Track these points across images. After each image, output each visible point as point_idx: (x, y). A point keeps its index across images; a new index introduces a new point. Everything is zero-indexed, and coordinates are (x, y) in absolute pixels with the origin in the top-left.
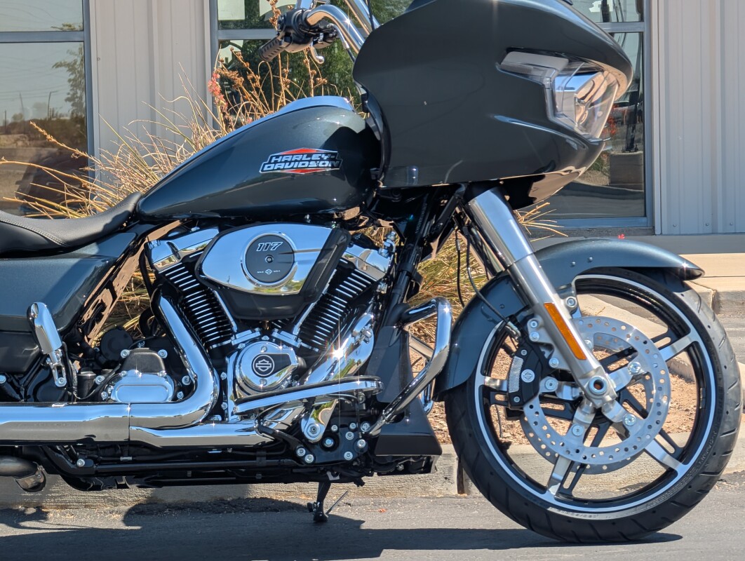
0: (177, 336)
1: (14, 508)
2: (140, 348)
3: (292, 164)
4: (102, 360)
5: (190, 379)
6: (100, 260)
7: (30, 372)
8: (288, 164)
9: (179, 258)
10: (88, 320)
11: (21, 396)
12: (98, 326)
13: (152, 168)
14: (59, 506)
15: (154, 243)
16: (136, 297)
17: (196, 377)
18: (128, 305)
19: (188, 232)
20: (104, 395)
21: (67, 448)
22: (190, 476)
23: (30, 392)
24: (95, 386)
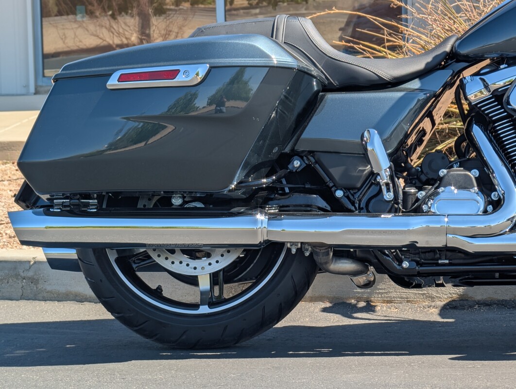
0: (487, 157)
1: (348, 302)
2: (455, 168)
4: (423, 178)
5: (498, 194)
6: (422, 94)
7: (364, 186)
9: (490, 91)
10: (412, 145)
11: (355, 208)
12: (419, 150)
13: (460, 15)
14: (385, 300)
15: (468, 79)
16: (445, 125)
17: (504, 193)
18: (438, 132)
19: (497, 69)
20: (425, 207)
21: (394, 252)
22: (498, 277)
23: (363, 205)
24: (417, 200)
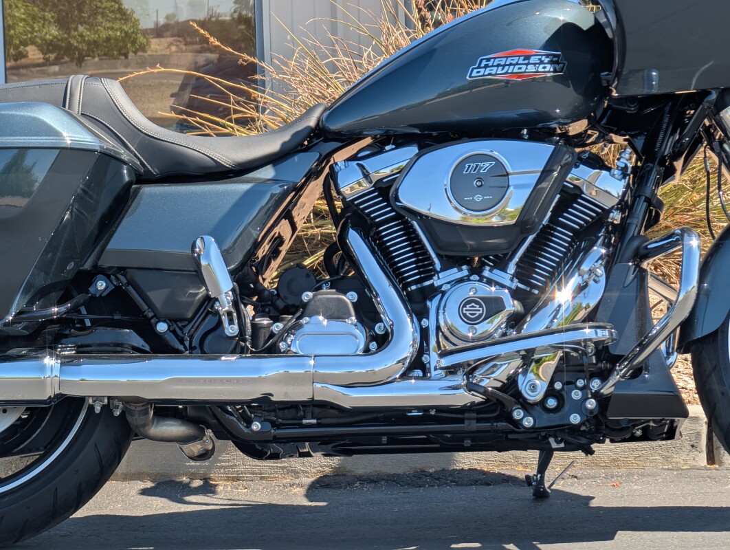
0: (369, 275)
1: (178, 480)
2: (325, 290)
3: (506, 68)
4: (280, 304)
5: (385, 326)
6: (277, 186)
7: (196, 319)
8: (500, 68)
9: (371, 182)
10: (264, 257)
11: (185, 347)
12: (275, 264)
13: (335, 75)
14: (229, 477)
15: (341, 164)
16: (316, 230)
17: (392, 325)
18: (307, 239)
19: (381, 151)
20: (282, 346)
21: (240, 409)
22: (386, 442)
23: (195, 342)
24: (272, 335)
